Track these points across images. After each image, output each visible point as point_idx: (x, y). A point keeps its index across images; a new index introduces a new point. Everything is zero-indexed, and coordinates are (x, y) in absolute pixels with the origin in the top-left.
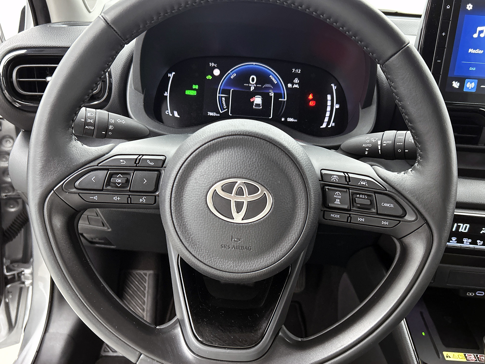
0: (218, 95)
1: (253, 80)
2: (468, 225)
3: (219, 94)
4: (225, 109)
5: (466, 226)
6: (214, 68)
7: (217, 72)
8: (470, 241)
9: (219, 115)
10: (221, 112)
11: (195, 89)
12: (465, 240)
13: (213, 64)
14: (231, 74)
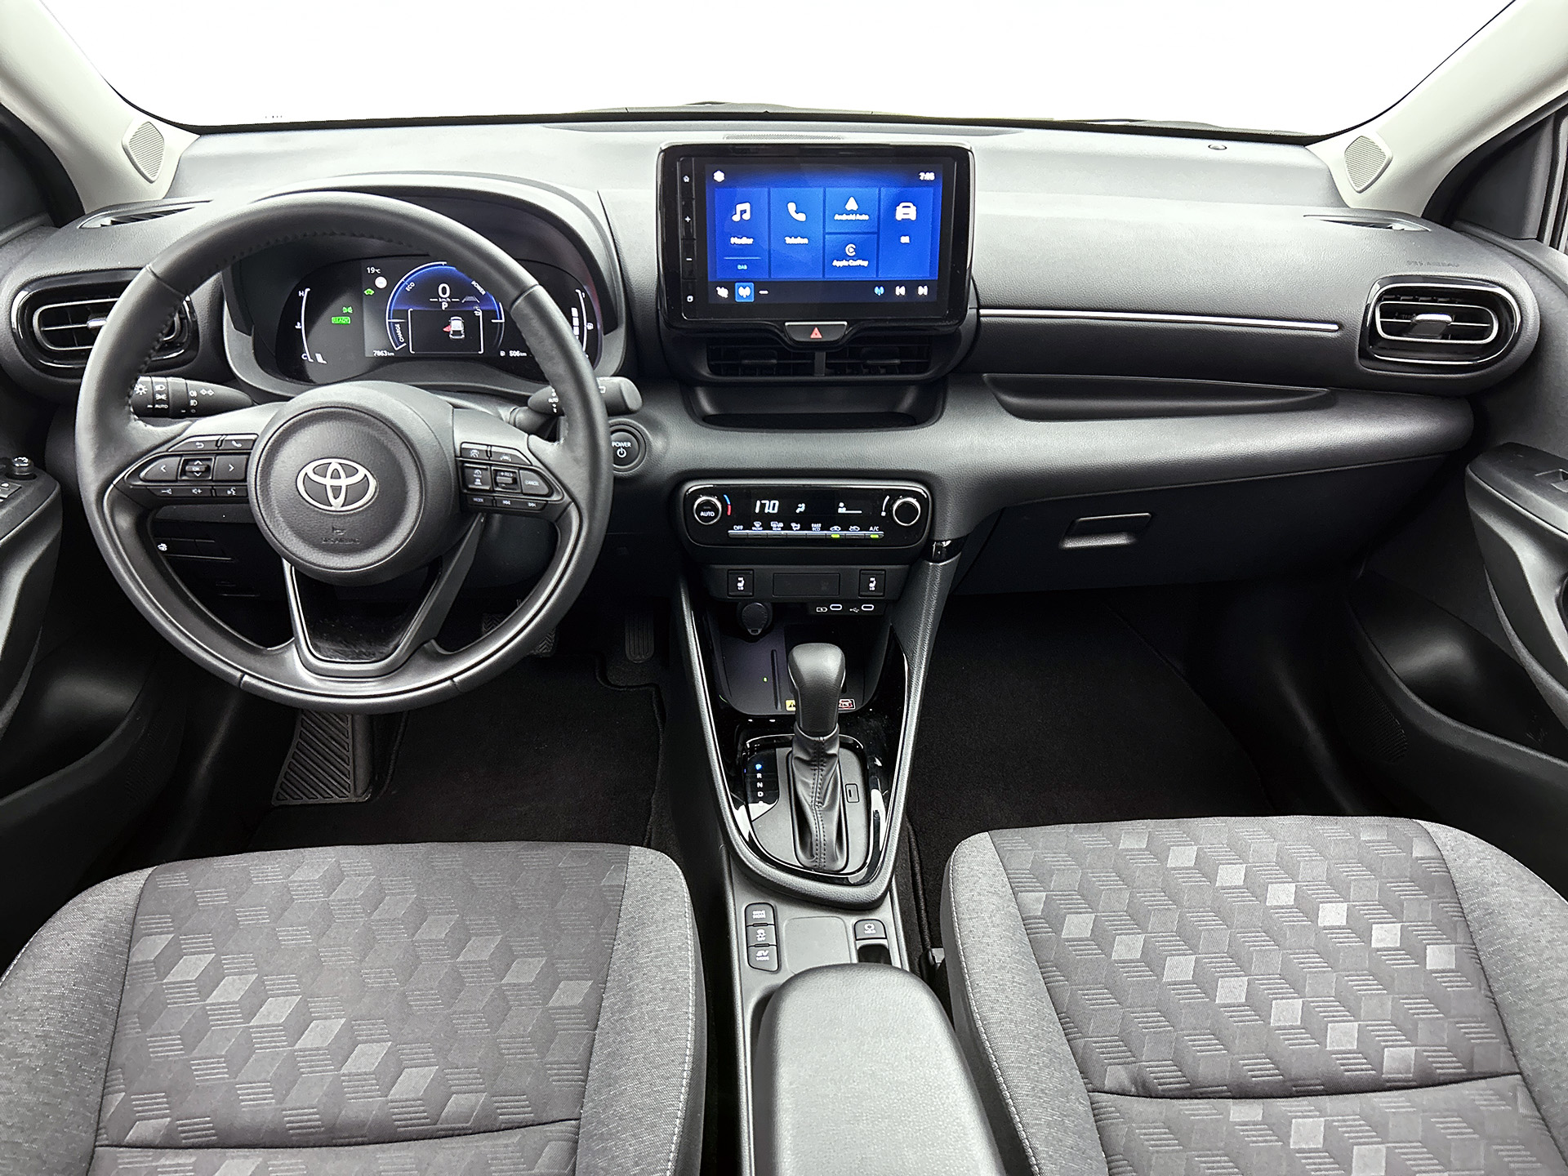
0: (387, 321)
1: (444, 290)
2: (777, 503)
3: (389, 319)
4: (403, 343)
5: (774, 504)
6: (377, 275)
7: (381, 282)
8: (781, 525)
9: (393, 354)
10: (396, 349)
11: (347, 314)
12: (773, 524)
13: (373, 270)
14: (406, 283)
